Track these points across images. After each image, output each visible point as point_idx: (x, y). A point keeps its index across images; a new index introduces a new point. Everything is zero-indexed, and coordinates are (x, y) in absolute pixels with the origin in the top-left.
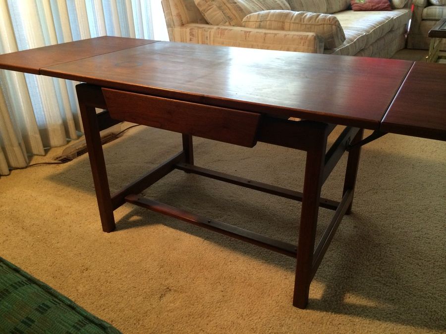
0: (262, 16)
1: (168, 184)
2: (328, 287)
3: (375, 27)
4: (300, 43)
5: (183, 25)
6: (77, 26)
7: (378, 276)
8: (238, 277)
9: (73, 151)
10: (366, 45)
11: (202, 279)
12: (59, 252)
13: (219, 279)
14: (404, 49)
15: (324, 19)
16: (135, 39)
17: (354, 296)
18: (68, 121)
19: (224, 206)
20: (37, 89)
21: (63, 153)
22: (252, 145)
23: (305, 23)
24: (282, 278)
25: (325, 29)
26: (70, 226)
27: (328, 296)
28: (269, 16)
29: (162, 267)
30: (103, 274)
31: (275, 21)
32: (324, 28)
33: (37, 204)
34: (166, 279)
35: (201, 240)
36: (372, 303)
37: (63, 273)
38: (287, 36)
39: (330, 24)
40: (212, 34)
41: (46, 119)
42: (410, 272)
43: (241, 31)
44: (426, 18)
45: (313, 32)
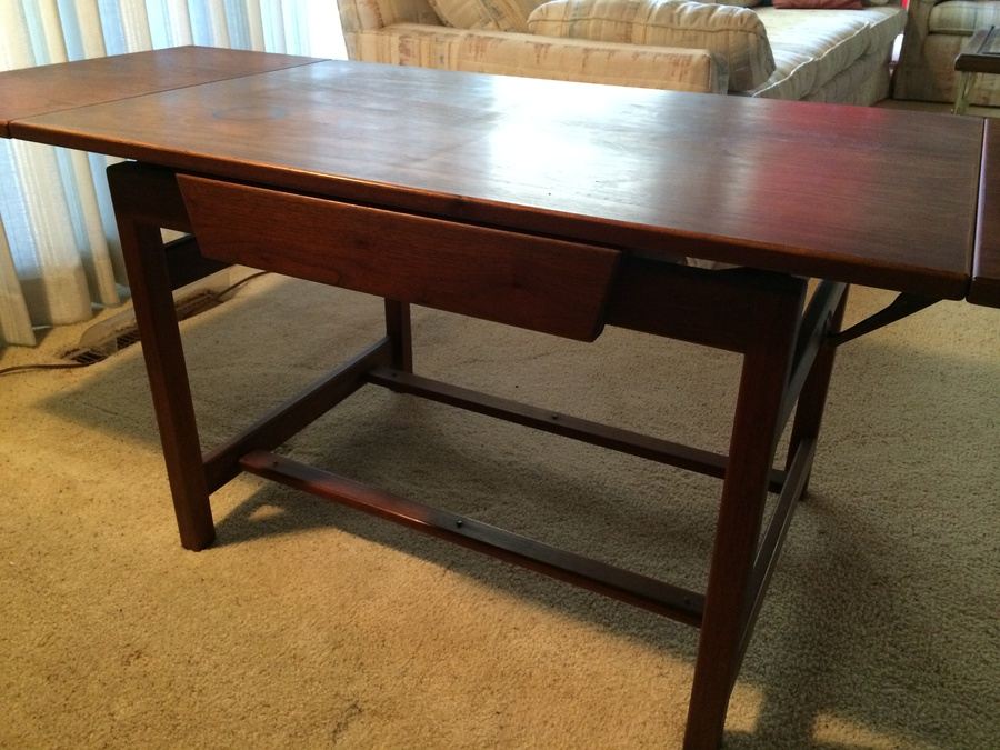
0: (576, 9)
1: (349, 420)
2: (771, 697)
3: (832, 45)
4: (673, 75)
5: (383, 26)
6: (118, 22)
7: (890, 664)
8: (536, 673)
9: (108, 335)
10: (814, 86)
11: (445, 678)
12: (64, 606)
13: (489, 677)
14: (886, 99)
15: (728, 18)
16: (263, 55)
17: (837, 720)
18: (95, 260)
19: (492, 479)
20: (16, 178)
21: (81, 341)
22: (590, 334)
23: (682, 25)
24: (650, 675)
25: (731, 40)
26: (96, 535)
27: (772, 722)
28: (595, 8)
29: (338, 645)
30: (181, 667)
31: (608, 20)
32: (727, 38)
33: (13, 476)
34: (351, 680)
35: (438, 569)
36: (886, 742)
37: (73, 664)
38: (641, 57)
39: (741, 31)
40: (455, 48)
41: (37, 253)
42: (970, 653)
43: (527, 42)
44: (936, 29)
45: (704, 48)
